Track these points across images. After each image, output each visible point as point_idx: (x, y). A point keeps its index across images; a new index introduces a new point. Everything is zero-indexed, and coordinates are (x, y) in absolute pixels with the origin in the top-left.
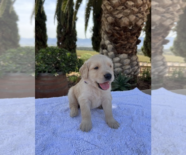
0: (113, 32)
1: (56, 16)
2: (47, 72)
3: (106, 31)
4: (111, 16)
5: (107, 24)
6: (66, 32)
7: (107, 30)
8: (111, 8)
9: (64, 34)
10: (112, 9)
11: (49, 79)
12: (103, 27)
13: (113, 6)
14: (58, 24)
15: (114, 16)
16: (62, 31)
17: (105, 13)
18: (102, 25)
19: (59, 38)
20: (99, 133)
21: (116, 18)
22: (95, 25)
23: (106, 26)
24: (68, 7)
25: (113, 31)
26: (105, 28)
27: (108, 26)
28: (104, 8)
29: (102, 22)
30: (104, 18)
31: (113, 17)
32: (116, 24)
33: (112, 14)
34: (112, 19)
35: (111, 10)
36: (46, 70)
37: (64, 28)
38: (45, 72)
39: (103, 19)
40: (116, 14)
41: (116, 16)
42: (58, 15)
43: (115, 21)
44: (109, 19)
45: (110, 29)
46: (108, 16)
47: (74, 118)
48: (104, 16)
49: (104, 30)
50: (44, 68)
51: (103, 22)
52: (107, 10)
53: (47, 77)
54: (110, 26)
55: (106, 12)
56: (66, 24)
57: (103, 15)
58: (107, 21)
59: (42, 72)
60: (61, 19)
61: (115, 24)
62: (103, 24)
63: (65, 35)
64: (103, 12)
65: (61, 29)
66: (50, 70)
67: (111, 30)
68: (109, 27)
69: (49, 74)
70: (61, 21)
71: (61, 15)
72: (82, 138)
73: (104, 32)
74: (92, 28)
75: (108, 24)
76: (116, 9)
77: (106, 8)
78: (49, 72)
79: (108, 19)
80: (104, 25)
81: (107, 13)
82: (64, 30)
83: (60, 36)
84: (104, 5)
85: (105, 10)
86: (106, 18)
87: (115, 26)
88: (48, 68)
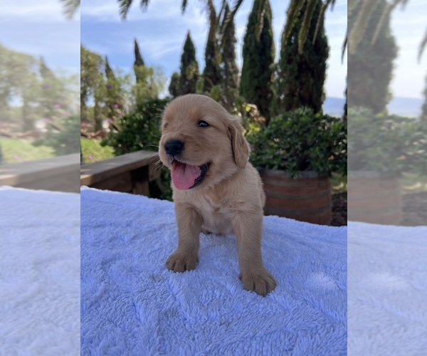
2: (276, 167)
11: (282, 184)
36: (275, 162)
38: (271, 166)
50: (271, 157)
53: (279, 179)
59: (267, 167)
66: (282, 165)
69: (280, 171)
78: (280, 168)
88: (279, 159)
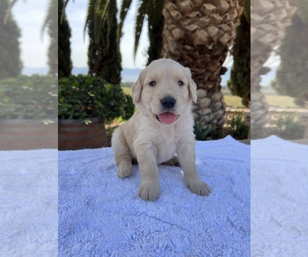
0: (182, 54)
1: (87, 29)
3: (170, 52)
4: (179, 28)
5: (172, 40)
6: (104, 55)
7: (172, 50)
8: (178, 15)
9: (100, 58)
10: (180, 16)
11: (75, 130)
12: (165, 46)
13: (181, 11)
14: (90, 41)
15: (183, 27)
16: (97, 54)
17: (168, 24)
18: (164, 43)
19: (91, 64)
20: (175, 204)
21: (187, 30)
22: (151, 44)
23: (170, 43)
24: (107, 14)
25: (182, 52)
26: (168, 47)
27: (173, 43)
28: (167, 14)
29: (164, 38)
30: (167, 31)
31: (182, 30)
32: (187, 42)
33: (180, 24)
34: (180, 32)
35: (179, 18)
36: (70, 113)
37: (101, 49)
38: (67, 117)
39: (165, 33)
40: (186, 25)
41: (187, 27)
42: (89, 28)
43: (185, 35)
44: (176, 33)
45: (177, 49)
46: (174, 28)
47: (126, 179)
48: (167, 28)
49: (167, 51)
50: (66, 110)
51: (166, 38)
52: (172, 17)
53: (71, 126)
54: (177, 44)
55: (170, 21)
56: (103, 41)
57: (166, 26)
58: (173, 36)
59: (63, 117)
60: (95, 33)
61: (185, 40)
62: (165, 41)
63: (102, 61)
64: (165, 22)
65: (95, 51)
66: (77, 114)
67: (179, 51)
68: (175, 45)
69: (74, 120)
70: (95, 37)
71: (95, 27)
72: (143, 212)
73: (167, 53)
74: (147, 50)
75: (174, 40)
76: (186, 16)
77: (170, 14)
78: (75, 118)
79: (173, 32)
80: (167, 42)
81: (172, 23)
82: (100, 52)
83: (94, 63)
84: (168, 11)
85: (168, 18)
86: (171, 31)
87: (185, 44)
88: (73, 111)
